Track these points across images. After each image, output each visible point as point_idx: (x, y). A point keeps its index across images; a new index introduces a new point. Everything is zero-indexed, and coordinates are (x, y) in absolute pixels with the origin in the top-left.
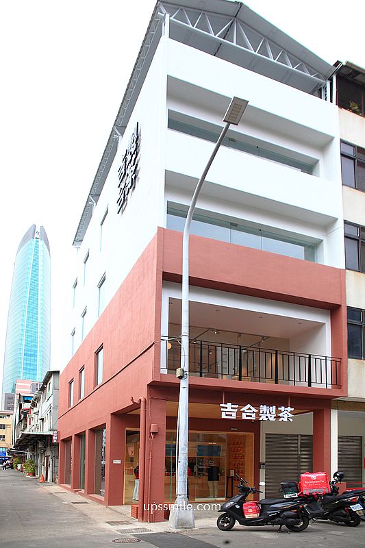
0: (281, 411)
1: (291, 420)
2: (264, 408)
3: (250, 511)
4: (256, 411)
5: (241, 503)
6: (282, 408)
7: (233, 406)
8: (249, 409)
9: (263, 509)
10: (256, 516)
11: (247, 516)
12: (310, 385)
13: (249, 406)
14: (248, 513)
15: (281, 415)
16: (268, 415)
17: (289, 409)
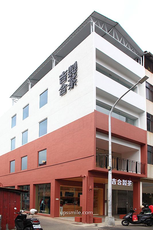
0: (128, 182)
1: (131, 185)
2: (124, 180)
3: (135, 219)
4: (121, 182)
5: (132, 216)
6: (129, 181)
7: (115, 180)
8: (120, 181)
9: (138, 218)
10: (137, 220)
11: (134, 221)
12: (137, 173)
13: (119, 180)
14: (135, 220)
15: (128, 183)
16: (125, 183)
17: (131, 181)
